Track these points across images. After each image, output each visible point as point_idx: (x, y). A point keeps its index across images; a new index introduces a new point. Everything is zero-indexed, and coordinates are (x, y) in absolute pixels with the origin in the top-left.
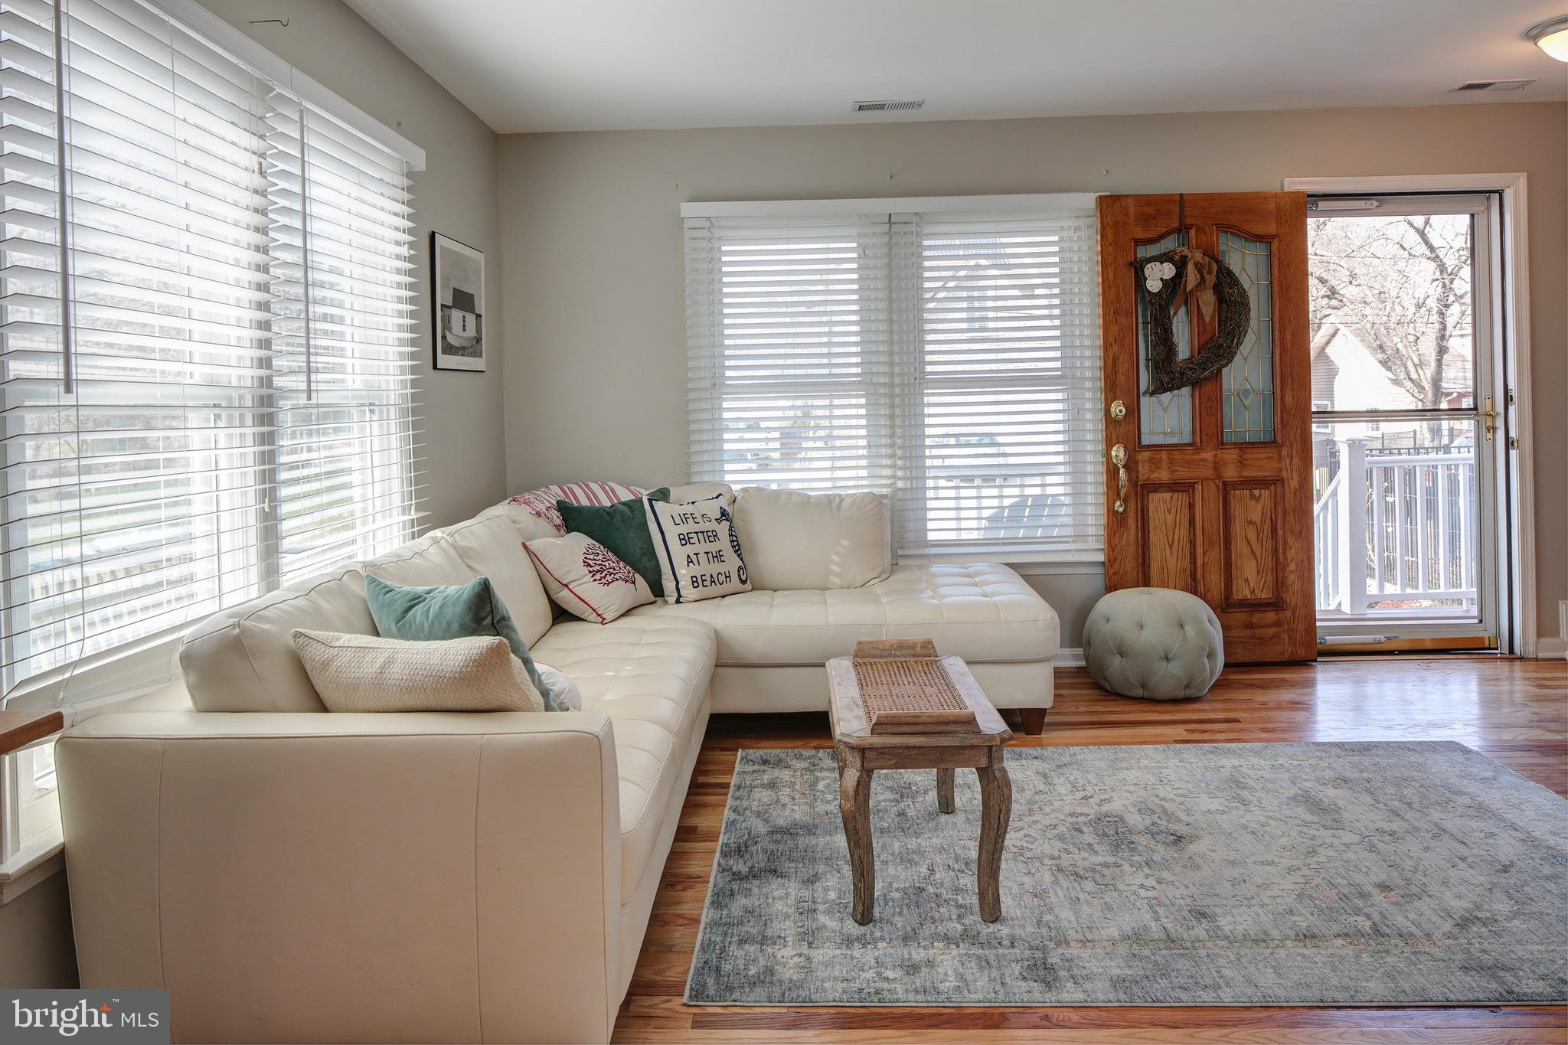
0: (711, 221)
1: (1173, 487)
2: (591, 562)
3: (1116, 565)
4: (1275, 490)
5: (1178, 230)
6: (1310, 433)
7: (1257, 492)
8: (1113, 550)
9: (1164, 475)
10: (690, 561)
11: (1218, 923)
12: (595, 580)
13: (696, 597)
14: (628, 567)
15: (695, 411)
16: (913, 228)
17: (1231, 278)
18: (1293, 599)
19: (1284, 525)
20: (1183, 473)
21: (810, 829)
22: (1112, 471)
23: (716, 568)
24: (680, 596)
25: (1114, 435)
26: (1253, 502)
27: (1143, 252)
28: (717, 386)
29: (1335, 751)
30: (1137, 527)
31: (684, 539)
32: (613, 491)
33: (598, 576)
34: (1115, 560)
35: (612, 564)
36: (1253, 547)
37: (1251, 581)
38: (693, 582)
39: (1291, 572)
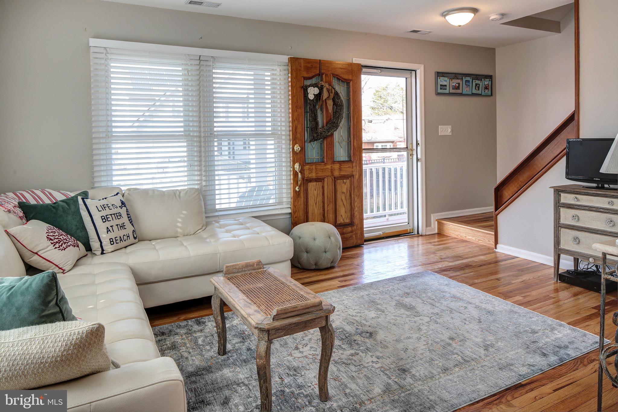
0: (106, 50)
1: (318, 180)
2: (52, 238)
3: (296, 214)
4: (351, 179)
5: (319, 75)
6: (362, 157)
7: (345, 181)
8: (295, 207)
9: (313, 175)
10: (108, 230)
11: (412, 373)
12: (56, 248)
13: (113, 250)
14: (72, 238)
15: (96, 149)
16: (211, 63)
17: (338, 95)
18: (357, 222)
19: (354, 193)
20: (321, 174)
21: (208, 370)
22: (295, 174)
23: (122, 233)
24: (103, 250)
25: (295, 159)
26: (344, 184)
27: (308, 83)
28: (109, 136)
29: (395, 281)
30: (304, 197)
31: (104, 219)
32: (50, 194)
33: (57, 245)
34: (296, 211)
35: (64, 237)
36: (344, 202)
37: (343, 216)
38: (111, 242)
39: (356, 211)
